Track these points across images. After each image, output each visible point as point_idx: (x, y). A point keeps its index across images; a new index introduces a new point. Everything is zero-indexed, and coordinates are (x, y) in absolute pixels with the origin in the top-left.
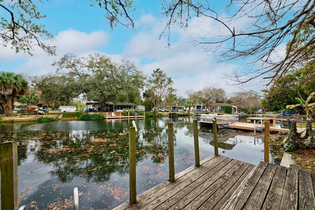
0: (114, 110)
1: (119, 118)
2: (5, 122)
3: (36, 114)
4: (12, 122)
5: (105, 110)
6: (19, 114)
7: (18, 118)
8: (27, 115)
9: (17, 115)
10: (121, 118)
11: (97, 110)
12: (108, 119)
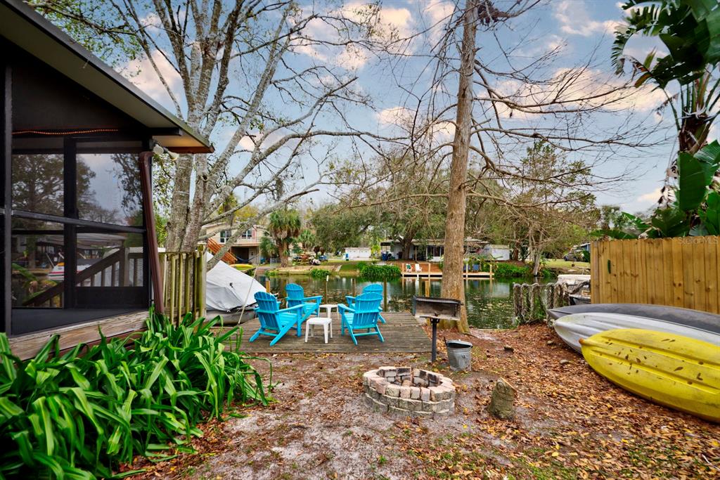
0: (427, 258)
1: (427, 276)
2: (281, 274)
3: (311, 264)
4: (288, 274)
5: (411, 257)
6: (294, 264)
7: (292, 270)
8: (302, 265)
9: (292, 266)
10: (431, 276)
11: (397, 258)
12: (405, 276)
